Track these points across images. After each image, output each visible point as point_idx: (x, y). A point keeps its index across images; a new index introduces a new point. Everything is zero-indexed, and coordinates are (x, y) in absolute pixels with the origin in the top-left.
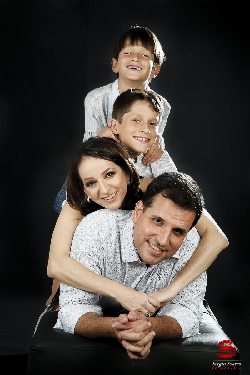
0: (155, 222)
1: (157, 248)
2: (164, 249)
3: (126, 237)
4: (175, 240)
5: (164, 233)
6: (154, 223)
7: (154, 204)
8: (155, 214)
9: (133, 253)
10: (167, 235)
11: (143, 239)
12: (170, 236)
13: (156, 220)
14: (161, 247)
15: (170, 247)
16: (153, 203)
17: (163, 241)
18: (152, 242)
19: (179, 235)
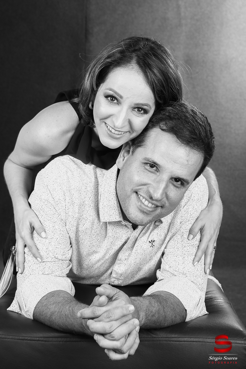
0: (148, 167)
1: (149, 202)
2: (159, 204)
3: (106, 189)
4: (173, 192)
5: (159, 182)
6: (146, 169)
7: (148, 143)
8: (148, 157)
9: (114, 210)
10: (163, 186)
11: (130, 190)
12: (167, 187)
13: (149, 165)
14: (154, 202)
15: (166, 202)
16: (146, 141)
17: (158, 195)
18: (142, 194)
19: (179, 186)
